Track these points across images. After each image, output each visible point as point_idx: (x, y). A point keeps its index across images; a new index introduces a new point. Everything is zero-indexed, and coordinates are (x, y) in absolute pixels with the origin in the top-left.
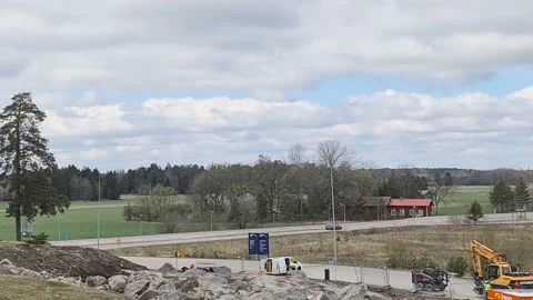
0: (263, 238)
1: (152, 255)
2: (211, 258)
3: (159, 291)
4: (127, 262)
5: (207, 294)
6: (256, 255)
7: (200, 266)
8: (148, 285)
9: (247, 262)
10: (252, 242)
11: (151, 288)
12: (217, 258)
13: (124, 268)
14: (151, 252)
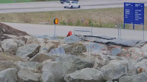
0: (139, 8)
1: (27, 22)
2: (86, 25)
3: (50, 54)
4: (9, 27)
5: (97, 59)
6: (132, 25)
7: (77, 33)
8: (38, 49)
9: (123, 31)
10: (128, 11)
11: (42, 52)
12: (92, 26)
13: (6, 33)
14: (26, 18)
